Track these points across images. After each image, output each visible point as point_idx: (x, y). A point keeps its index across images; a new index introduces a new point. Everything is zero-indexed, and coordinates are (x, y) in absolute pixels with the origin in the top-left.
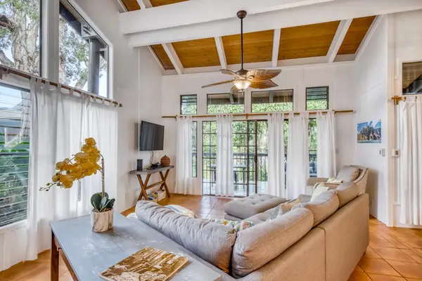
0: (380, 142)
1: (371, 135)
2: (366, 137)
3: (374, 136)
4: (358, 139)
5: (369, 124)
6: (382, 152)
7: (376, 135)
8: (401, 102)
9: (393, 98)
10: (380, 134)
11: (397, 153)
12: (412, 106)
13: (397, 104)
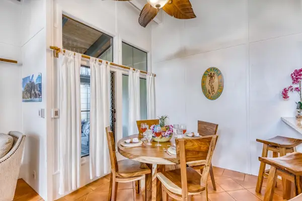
0: (40, 101)
1: (33, 92)
2: (29, 95)
3: (35, 93)
4: (23, 98)
5: (31, 78)
6: (41, 113)
7: (37, 92)
8: (60, 55)
9: (51, 48)
10: (40, 91)
11: (56, 113)
12: (70, 62)
13: (57, 56)
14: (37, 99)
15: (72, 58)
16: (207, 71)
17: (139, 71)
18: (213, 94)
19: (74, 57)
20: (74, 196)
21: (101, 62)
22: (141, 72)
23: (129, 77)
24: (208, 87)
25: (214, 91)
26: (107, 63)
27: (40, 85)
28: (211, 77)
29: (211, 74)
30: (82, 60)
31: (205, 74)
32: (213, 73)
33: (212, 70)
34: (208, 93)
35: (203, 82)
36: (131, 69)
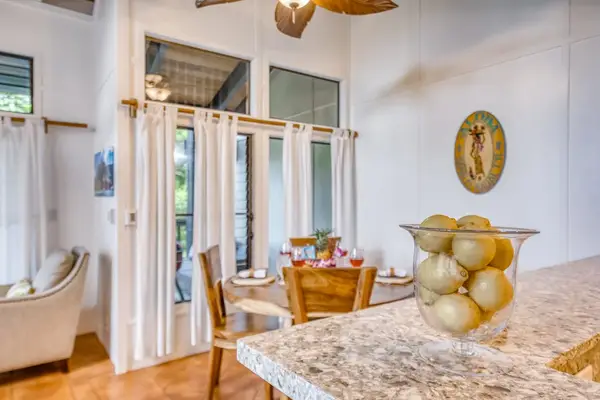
0: (112, 195)
1: (103, 179)
2: (100, 184)
3: (106, 180)
4: (96, 189)
5: (102, 155)
6: (112, 217)
8: (140, 113)
9: (124, 102)
10: (112, 178)
11: (133, 217)
12: (158, 123)
13: (135, 116)
14: (108, 192)
15: (159, 115)
16: (466, 121)
17: (309, 127)
18: (480, 178)
19: (164, 114)
20: (161, 370)
21: (218, 116)
22: (314, 129)
23: (285, 142)
24: (470, 163)
25: (482, 171)
26: (231, 118)
27: (111, 167)
28: (477, 135)
29: (476, 127)
30: (179, 117)
31: (461, 129)
32: (479, 125)
33: (480, 117)
34: (469, 178)
35: (458, 149)
36: (290, 124)
